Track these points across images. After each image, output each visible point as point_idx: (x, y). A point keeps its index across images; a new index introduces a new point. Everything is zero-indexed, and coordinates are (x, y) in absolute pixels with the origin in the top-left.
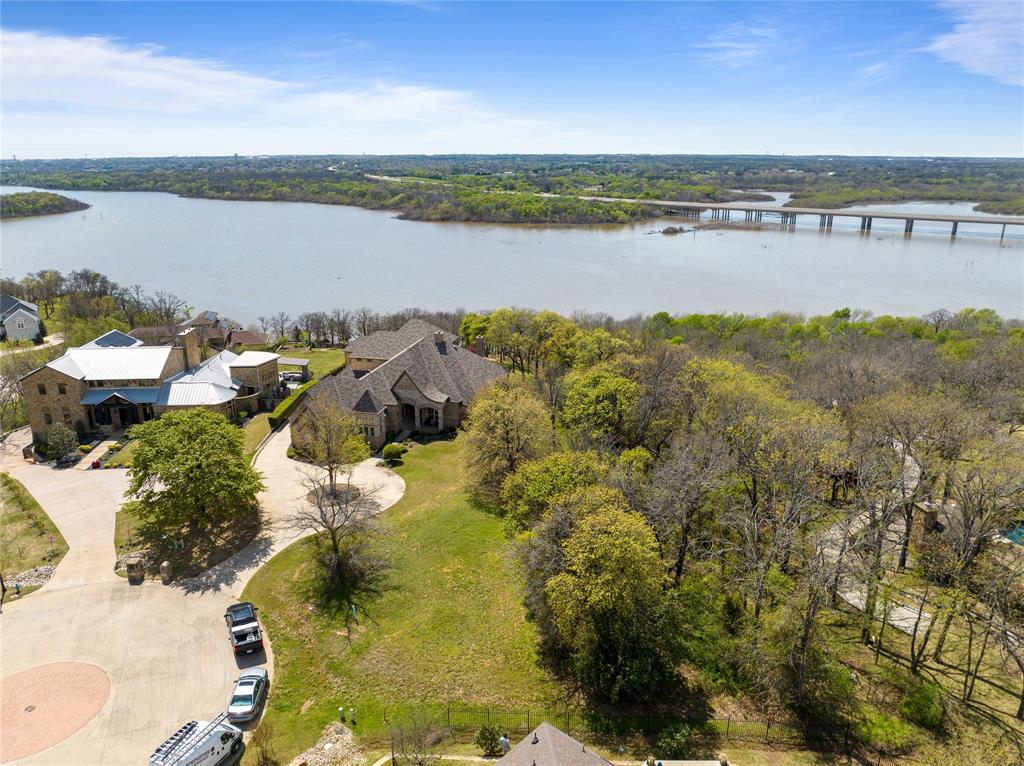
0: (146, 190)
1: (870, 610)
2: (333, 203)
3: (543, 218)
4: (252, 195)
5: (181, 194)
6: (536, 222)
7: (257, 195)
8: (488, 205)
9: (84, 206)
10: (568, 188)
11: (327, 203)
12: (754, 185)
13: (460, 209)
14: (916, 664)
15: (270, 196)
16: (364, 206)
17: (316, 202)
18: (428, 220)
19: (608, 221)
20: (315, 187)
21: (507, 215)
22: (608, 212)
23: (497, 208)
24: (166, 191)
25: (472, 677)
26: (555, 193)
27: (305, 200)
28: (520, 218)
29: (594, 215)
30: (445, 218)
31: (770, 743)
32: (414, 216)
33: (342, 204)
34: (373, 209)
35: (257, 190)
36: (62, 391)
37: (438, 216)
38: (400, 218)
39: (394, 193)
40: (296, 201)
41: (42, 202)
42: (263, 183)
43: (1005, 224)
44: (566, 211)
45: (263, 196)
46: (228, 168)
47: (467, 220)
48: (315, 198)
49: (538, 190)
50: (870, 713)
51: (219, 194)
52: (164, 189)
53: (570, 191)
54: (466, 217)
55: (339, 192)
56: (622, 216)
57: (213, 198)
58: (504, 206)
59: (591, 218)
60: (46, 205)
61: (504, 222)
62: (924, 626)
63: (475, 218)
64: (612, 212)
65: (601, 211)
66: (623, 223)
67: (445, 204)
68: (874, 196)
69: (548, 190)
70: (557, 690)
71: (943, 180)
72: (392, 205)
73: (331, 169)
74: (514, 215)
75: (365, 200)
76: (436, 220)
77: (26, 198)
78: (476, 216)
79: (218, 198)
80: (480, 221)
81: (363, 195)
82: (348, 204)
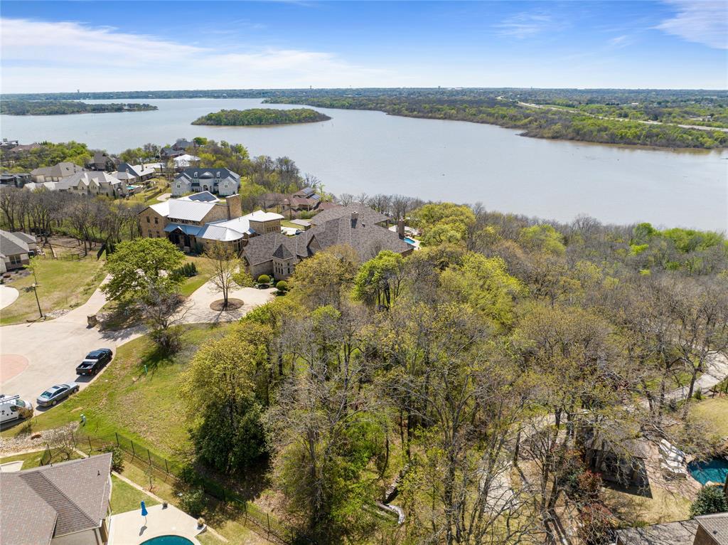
0: (370, 109)
2: (482, 122)
3: (637, 141)
4: (430, 115)
5: (389, 112)
6: (629, 144)
7: (433, 115)
8: (592, 128)
9: (328, 118)
10: (674, 117)
11: (478, 122)
13: (570, 130)
15: (442, 116)
16: (502, 125)
17: (472, 121)
18: (542, 137)
19: (694, 147)
20: (473, 111)
21: (606, 137)
22: (697, 138)
23: (599, 131)
24: (381, 110)
26: (661, 121)
27: (463, 119)
28: (616, 140)
29: (683, 140)
30: (555, 137)
32: (532, 134)
33: (488, 123)
34: (506, 128)
35: (435, 112)
36: (157, 222)
37: (550, 135)
38: (522, 135)
39: (527, 116)
40: (458, 120)
41: (304, 115)
42: (441, 107)
44: (657, 136)
45: (438, 116)
46: (429, 95)
47: (572, 139)
48: (472, 119)
49: (646, 118)
51: (410, 114)
52: (380, 109)
53: (675, 119)
54: (572, 137)
55: (489, 115)
56: (709, 142)
57: (406, 116)
58: (606, 129)
59: (679, 143)
60: (306, 117)
61: (601, 142)
63: (579, 137)
64: (701, 139)
65: (690, 138)
66: (709, 148)
67: (558, 127)
69: (656, 119)
72: (522, 125)
73: (499, 98)
74: (611, 137)
75: (504, 121)
77: (296, 113)
78: (581, 136)
79: (409, 116)
80: (582, 140)
81: (503, 117)
82: (492, 124)
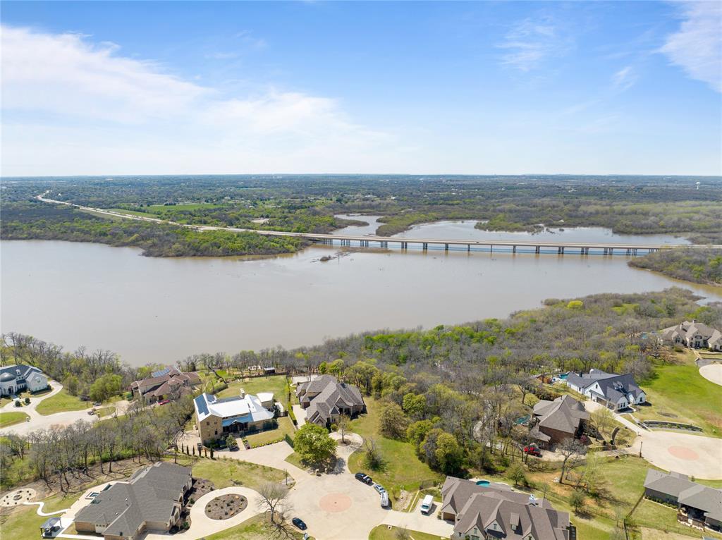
1: (491, 447)
2: (82, 241)
3: (244, 252)
6: (240, 255)
7: (15, 235)
8: (206, 245)
10: (244, 223)
12: (352, 210)
14: (503, 455)
15: (25, 236)
16: (108, 243)
19: (284, 252)
21: (220, 251)
23: (212, 246)
25: (421, 476)
26: (237, 227)
27: (55, 239)
28: (229, 253)
30: (179, 255)
31: (482, 475)
32: (156, 254)
37: (173, 253)
40: (49, 239)
43: (492, 245)
45: (20, 236)
49: (225, 224)
50: (496, 466)
53: (247, 225)
54: (193, 253)
58: (216, 244)
61: (220, 256)
62: (503, 448)
63: (199, 254)
65: (278, 245)
66: (292, 252)
68: (422, 219)
69: (231, 225)
70: (439, 474)
71: (455, 202)
75: (107, 239)
76: (173, 256)
82: (94, 242)
